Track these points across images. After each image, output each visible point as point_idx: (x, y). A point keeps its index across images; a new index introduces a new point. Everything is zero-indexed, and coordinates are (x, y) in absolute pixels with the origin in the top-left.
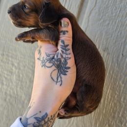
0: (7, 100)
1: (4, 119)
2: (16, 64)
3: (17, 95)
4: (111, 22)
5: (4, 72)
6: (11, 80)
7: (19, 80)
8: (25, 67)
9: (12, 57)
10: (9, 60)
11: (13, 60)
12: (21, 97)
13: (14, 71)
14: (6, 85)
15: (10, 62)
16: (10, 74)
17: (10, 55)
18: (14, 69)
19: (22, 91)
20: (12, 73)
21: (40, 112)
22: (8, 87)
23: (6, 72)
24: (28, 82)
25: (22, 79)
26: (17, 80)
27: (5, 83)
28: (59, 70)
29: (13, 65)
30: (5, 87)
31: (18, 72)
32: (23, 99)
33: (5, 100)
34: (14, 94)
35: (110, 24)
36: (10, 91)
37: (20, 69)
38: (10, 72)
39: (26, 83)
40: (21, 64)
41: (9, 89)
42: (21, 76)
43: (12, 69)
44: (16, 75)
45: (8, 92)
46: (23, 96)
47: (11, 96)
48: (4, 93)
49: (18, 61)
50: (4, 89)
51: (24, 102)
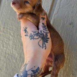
0: (6, 57)
1: (4, 69)
2: (12, 34)
3: (13, 54)
4: (75, 5)
5: (5, 39)
6: (9, 44)
7: (14, 44)
8: (18, 36)
9: (10, 29)
10: (8, 31)
11: (10, 31)
12: (15, 55)
13: (11, 39)
14: (6, 47)
15: (8, 33)
16: (8, 40)
17: (9, 28)
18: (11, 37)
19: (15, 51)
20: (9, 39)
21: (35, 67)
22: (7, 48)
23: (6, 39)
24: (20, 45)
25: (16, 43)
26: (13, 44)
27: (5, 46)
28: (43, 40)
29: (10, 34)
30: (5, 48)
31: (13, 39)
32: (16, 56)
33: (5, 57)
34: (11, 53)
35: (75, 7)
36: (8, 51)
37: (14, 37)
38: (8, 39)
39: (19, 46)
40: (15, 34)
41: (8, 50)
42: (15, 41)
43: (10, 37)
44: (12, 41)
45: (7, 52)
46: (16, 54)
47: (8, 54)
48: (4, 53)
49: (13, 32)
50: (4, 50)
51: (17, 59)
